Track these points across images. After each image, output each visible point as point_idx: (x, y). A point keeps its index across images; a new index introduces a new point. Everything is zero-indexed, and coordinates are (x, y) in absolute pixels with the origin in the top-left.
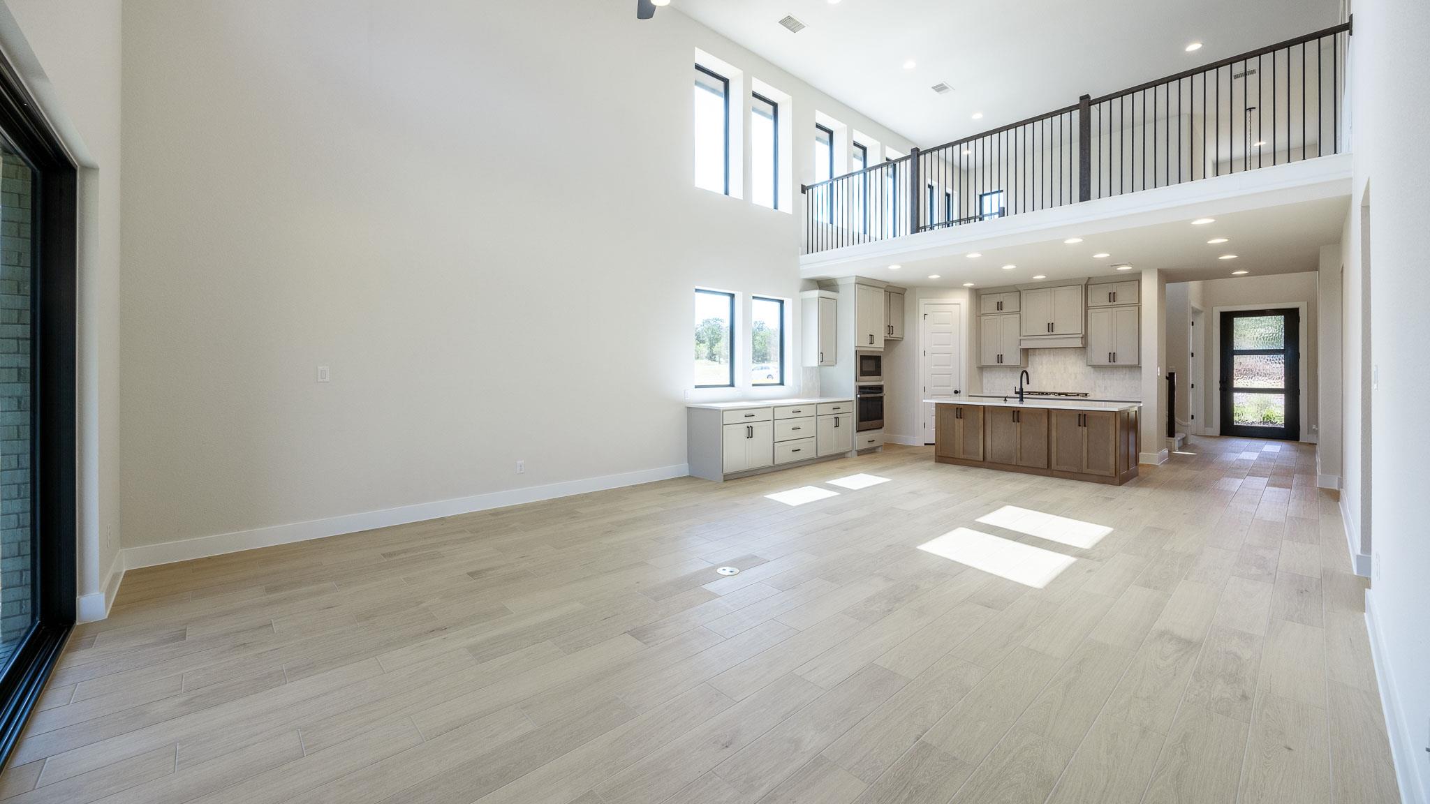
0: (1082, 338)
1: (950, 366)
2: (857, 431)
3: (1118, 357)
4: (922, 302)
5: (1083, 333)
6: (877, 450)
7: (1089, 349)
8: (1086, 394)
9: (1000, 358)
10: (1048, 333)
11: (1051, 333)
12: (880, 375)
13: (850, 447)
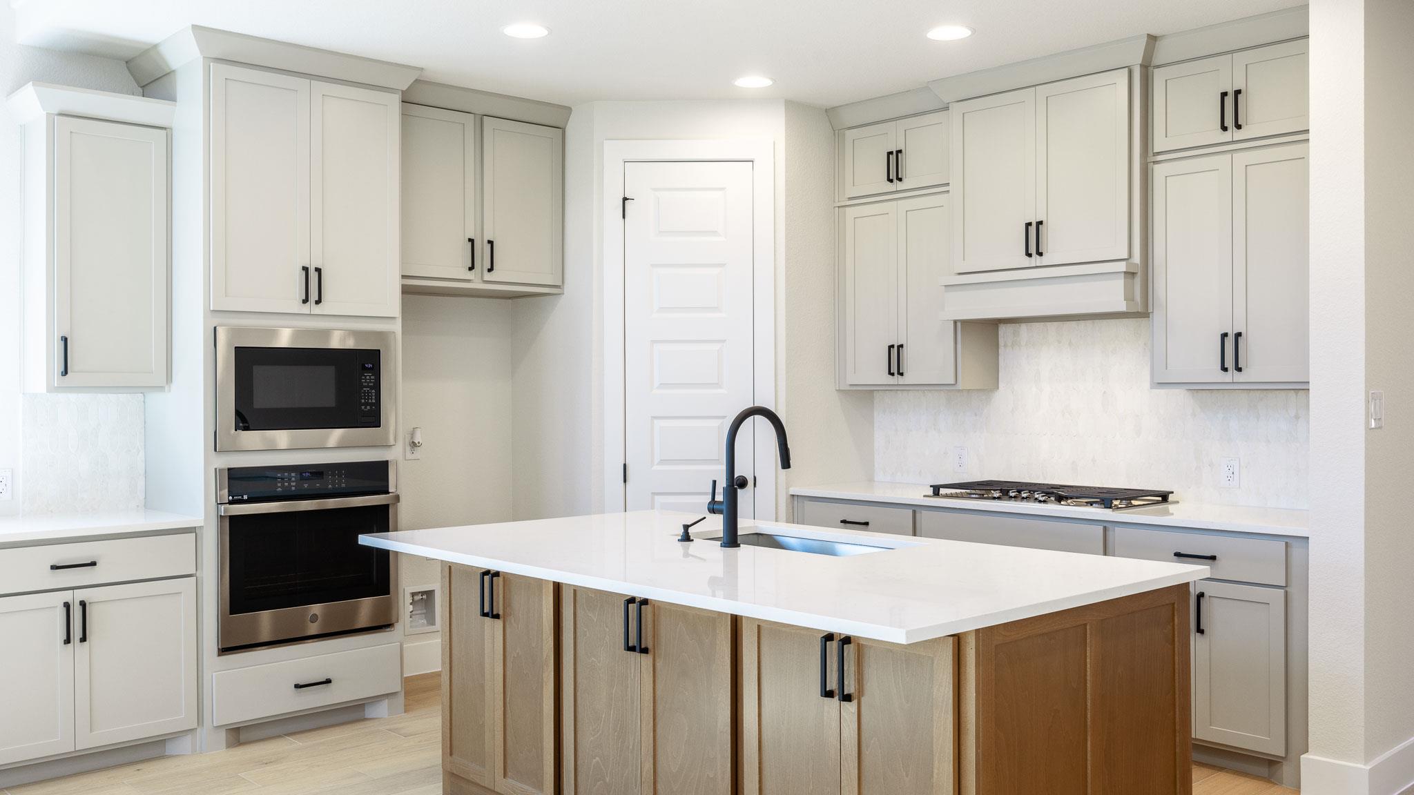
0: (1130, 275)
1: (718, 385)
2: (225, 650)
3: (1252, 351)
4: (612, 153)
5: (1137, 258)
6: (370, 712)
7: (1157, 316)
8: (1164, 497)
9: (895, 358)
10: (1027, 262)
11: (1036, 260)
12: (377, 424)
13: (182, 718)
